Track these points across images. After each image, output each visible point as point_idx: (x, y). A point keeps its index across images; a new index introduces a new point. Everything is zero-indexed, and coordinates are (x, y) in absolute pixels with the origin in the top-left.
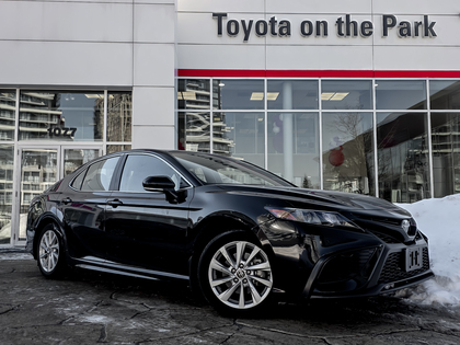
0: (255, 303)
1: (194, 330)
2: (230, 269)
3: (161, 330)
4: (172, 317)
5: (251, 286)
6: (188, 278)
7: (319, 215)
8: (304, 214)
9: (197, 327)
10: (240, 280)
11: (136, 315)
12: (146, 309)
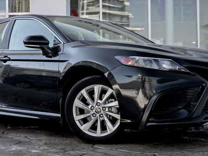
0: (109, 132)
1: (59, 151)
2: (90, 106)
3: (33, 151)
4: (46, 144)
5: (106, 119)
6: (59, 115)
7: (157, 61)
8: (144, 61)
9: (62, 149)
10: (98, 115)
11: (19, 143)
12: (28, 140)
